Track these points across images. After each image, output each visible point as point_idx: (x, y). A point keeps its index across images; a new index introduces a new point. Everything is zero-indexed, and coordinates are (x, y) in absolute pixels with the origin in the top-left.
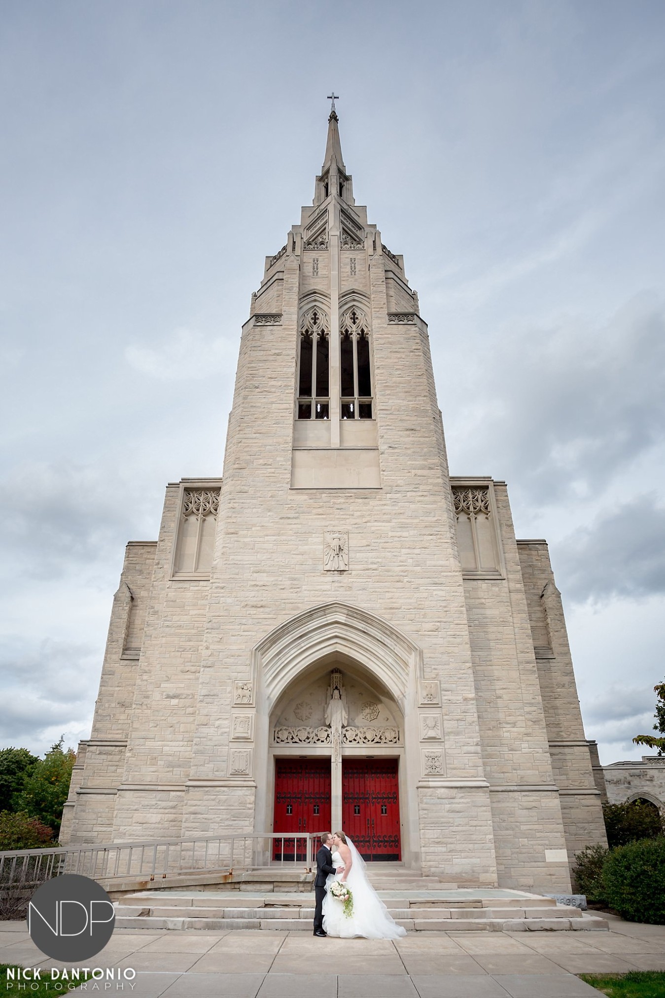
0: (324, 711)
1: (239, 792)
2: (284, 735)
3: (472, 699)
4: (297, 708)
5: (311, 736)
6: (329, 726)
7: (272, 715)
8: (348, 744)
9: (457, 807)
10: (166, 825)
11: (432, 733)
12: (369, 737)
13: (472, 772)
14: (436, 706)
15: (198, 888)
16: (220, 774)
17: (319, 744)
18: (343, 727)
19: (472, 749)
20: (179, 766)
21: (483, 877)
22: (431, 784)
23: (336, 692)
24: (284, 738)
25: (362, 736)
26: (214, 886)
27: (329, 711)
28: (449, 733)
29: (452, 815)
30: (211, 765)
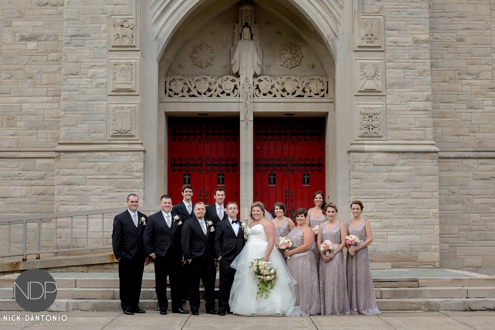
0: (231, 56)
1: (124, 158)
2: (178, 87)
3: (426, 42)
4: (195, 51)
5: (213, 87)
6: (237, 75)
7: (161, 62)
8: (262, 98)
9: (397, 175)
10: (34, 199)
11: (370, 85)
12: (289, 89)
13: (419, 133)
14: (377, 49)
15: (80, 269)
16: (97, 136)
17: (223, 98)
18: (255, 76)
19: (421, 105)
20: (45, 127)
21: (423, 256)
22: (366, 148)
23: (246, 31)
24: (179, 90)
25: (280, 87)
26: (100, 267)
27: (236, 55)
28: (393, 85)
29: (389, 185)
30: (86, 126)
